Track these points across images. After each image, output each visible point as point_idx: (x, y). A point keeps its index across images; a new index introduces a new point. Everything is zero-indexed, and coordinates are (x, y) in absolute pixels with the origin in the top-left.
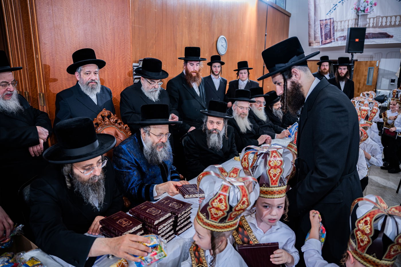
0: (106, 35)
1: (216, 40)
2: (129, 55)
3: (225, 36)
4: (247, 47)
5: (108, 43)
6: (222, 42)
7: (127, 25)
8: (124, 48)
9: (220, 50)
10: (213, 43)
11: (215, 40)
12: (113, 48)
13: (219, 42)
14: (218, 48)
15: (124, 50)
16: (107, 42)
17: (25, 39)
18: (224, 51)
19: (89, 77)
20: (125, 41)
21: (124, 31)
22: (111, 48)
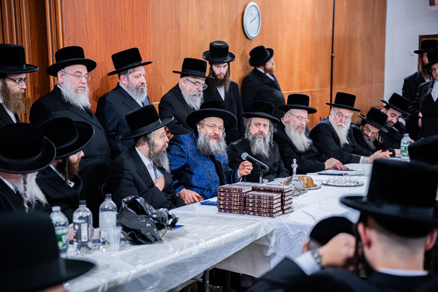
0: (125, 25)
1: (242, 11)
2: (149, 51)
3: (256, 3)
4: (297, 18)
5: (127, 36)
6: (252, 14)
7: (146, 9)
8: (144, 41)
9: (248, 30)
10: (236, 19)
11: (240, 11)
12: (132, 42)
13: (247, 15)
14: (246, 26)
15: (143, 44)
16: (126, 34)
17: (30, 31)
18: (256, 30)
19: (139, 80)
20: (144, 31)
21: (144, 19)
22: (130, 41)
